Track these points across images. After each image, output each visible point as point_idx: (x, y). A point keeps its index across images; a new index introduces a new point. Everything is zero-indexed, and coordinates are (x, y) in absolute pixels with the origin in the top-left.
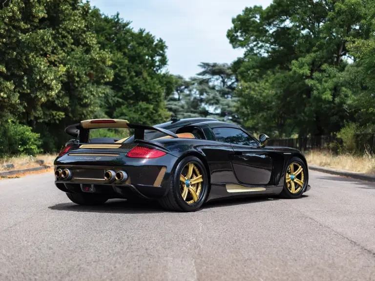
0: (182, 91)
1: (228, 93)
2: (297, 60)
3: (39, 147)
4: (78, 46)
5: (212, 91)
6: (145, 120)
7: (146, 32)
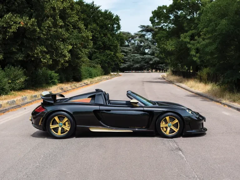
0: (130, 41)
2: (183, 34)
4: (75, 29)
5: (147, 41)
6: (109, 60)
7: (109, 11)
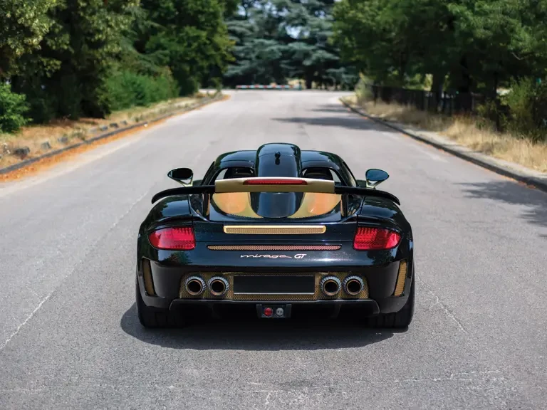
1: (320, 8)
6: (193, 55)
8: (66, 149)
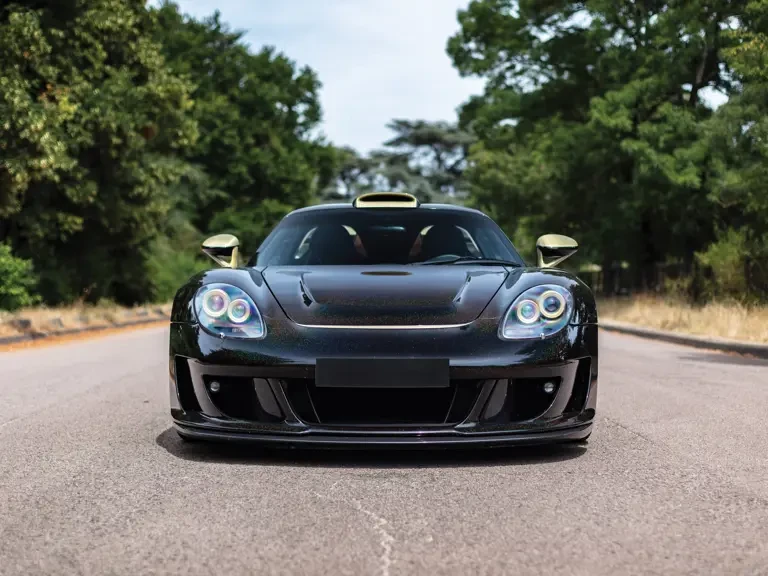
0: (353, 180)
1: (447, 182)
2: (602, 96)
3: (31, 291)
4: (118, 68)
5: (416, 178)
7: (277, 52)
8: (87, 329)
